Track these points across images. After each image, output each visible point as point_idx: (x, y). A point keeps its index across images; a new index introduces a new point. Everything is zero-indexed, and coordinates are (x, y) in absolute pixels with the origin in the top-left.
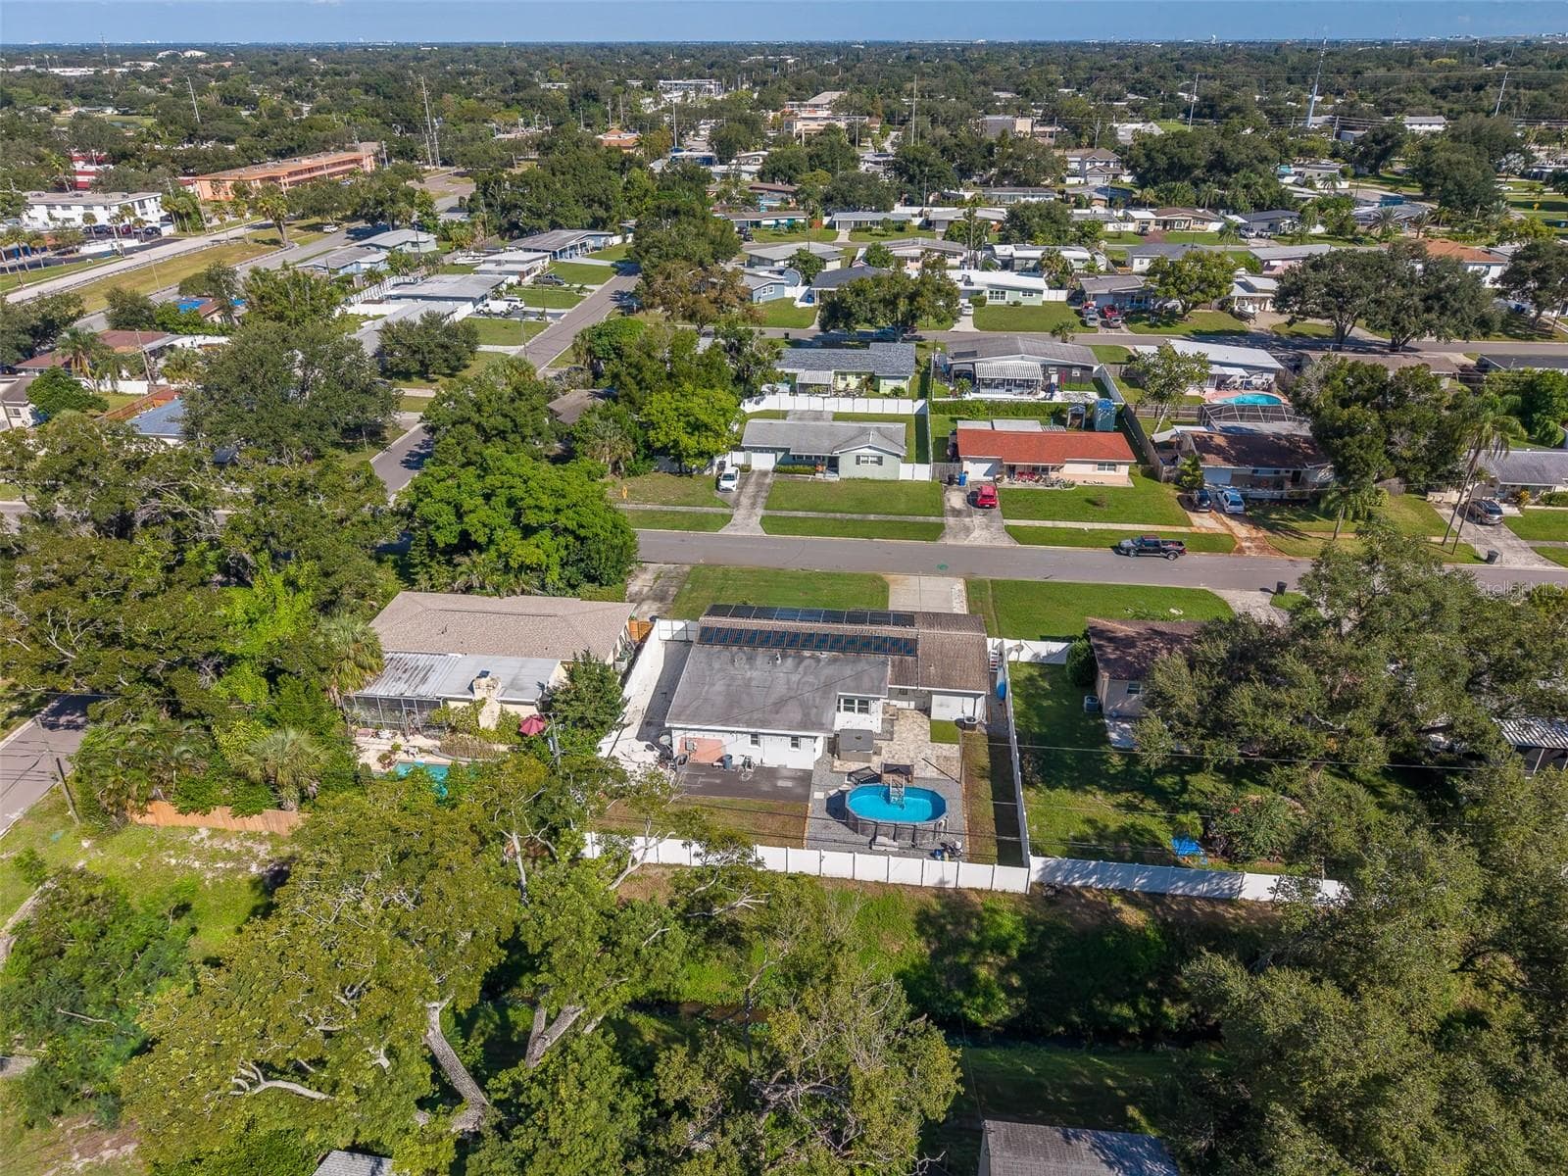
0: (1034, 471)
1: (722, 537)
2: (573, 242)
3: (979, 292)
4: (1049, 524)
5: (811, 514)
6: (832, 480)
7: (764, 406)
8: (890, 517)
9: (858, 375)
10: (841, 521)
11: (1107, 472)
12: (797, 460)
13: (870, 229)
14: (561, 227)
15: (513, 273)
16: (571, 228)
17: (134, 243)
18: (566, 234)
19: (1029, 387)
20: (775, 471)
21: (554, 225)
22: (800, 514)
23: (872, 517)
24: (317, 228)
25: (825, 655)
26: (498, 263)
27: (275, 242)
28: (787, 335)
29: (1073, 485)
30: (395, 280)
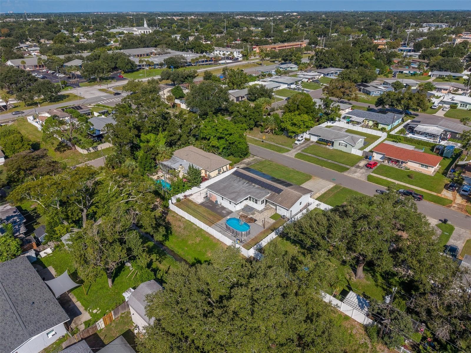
0: (397, 161)
1: (282, 155)
2: (333, 72)
3: (456, 104)
4: (385, 178)
5: (313, 156)
6: (330, 148)
7: (334, 124)
8: (336, 163)
9: (373, 121)
10: (319, 160)
11: (424, 168)
12: (323, 140)
13: (444, 78)
14: (333, 67)
15: (306, 78)
16: (337, 68)
17: (231, 61)
18: (333, 69)
19: (434, 137)
20: (316, 142)
21: (331, 66)
22: (310, 155)
23: (330, 161)
24: (274, 62)
25: (257, 186)
26: (304, 75)
27: (261, 64)
28: (369, 107)
29: (409, 169)
30: (276, 76)
